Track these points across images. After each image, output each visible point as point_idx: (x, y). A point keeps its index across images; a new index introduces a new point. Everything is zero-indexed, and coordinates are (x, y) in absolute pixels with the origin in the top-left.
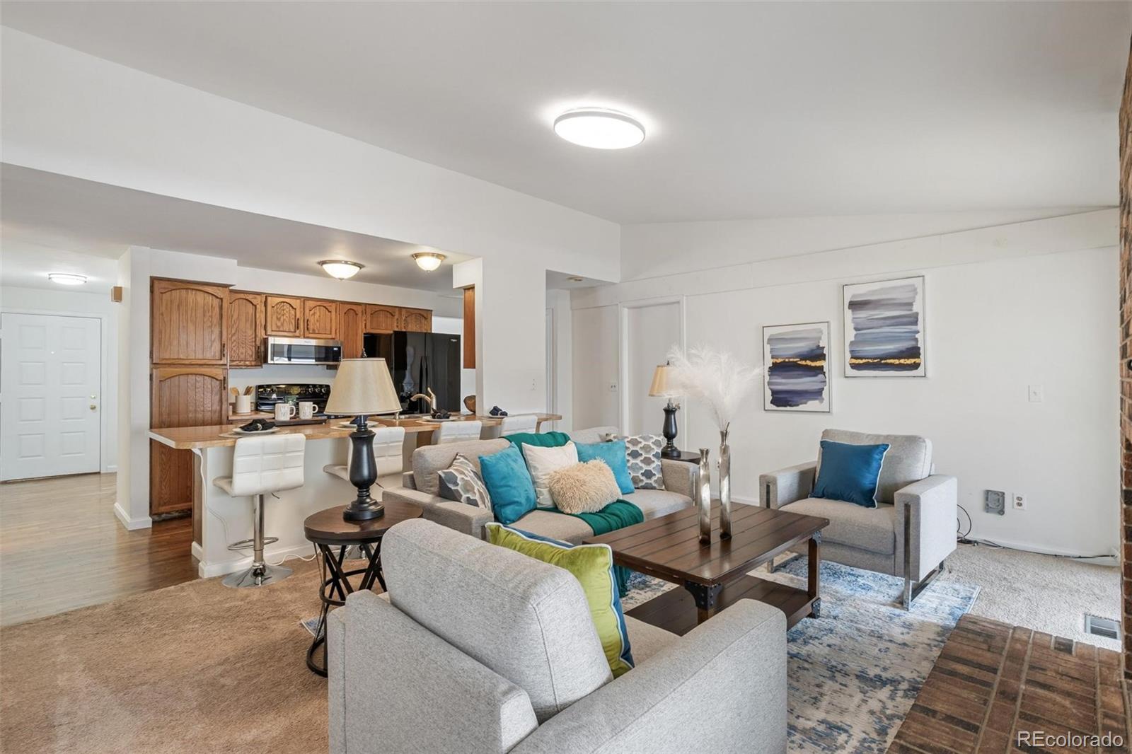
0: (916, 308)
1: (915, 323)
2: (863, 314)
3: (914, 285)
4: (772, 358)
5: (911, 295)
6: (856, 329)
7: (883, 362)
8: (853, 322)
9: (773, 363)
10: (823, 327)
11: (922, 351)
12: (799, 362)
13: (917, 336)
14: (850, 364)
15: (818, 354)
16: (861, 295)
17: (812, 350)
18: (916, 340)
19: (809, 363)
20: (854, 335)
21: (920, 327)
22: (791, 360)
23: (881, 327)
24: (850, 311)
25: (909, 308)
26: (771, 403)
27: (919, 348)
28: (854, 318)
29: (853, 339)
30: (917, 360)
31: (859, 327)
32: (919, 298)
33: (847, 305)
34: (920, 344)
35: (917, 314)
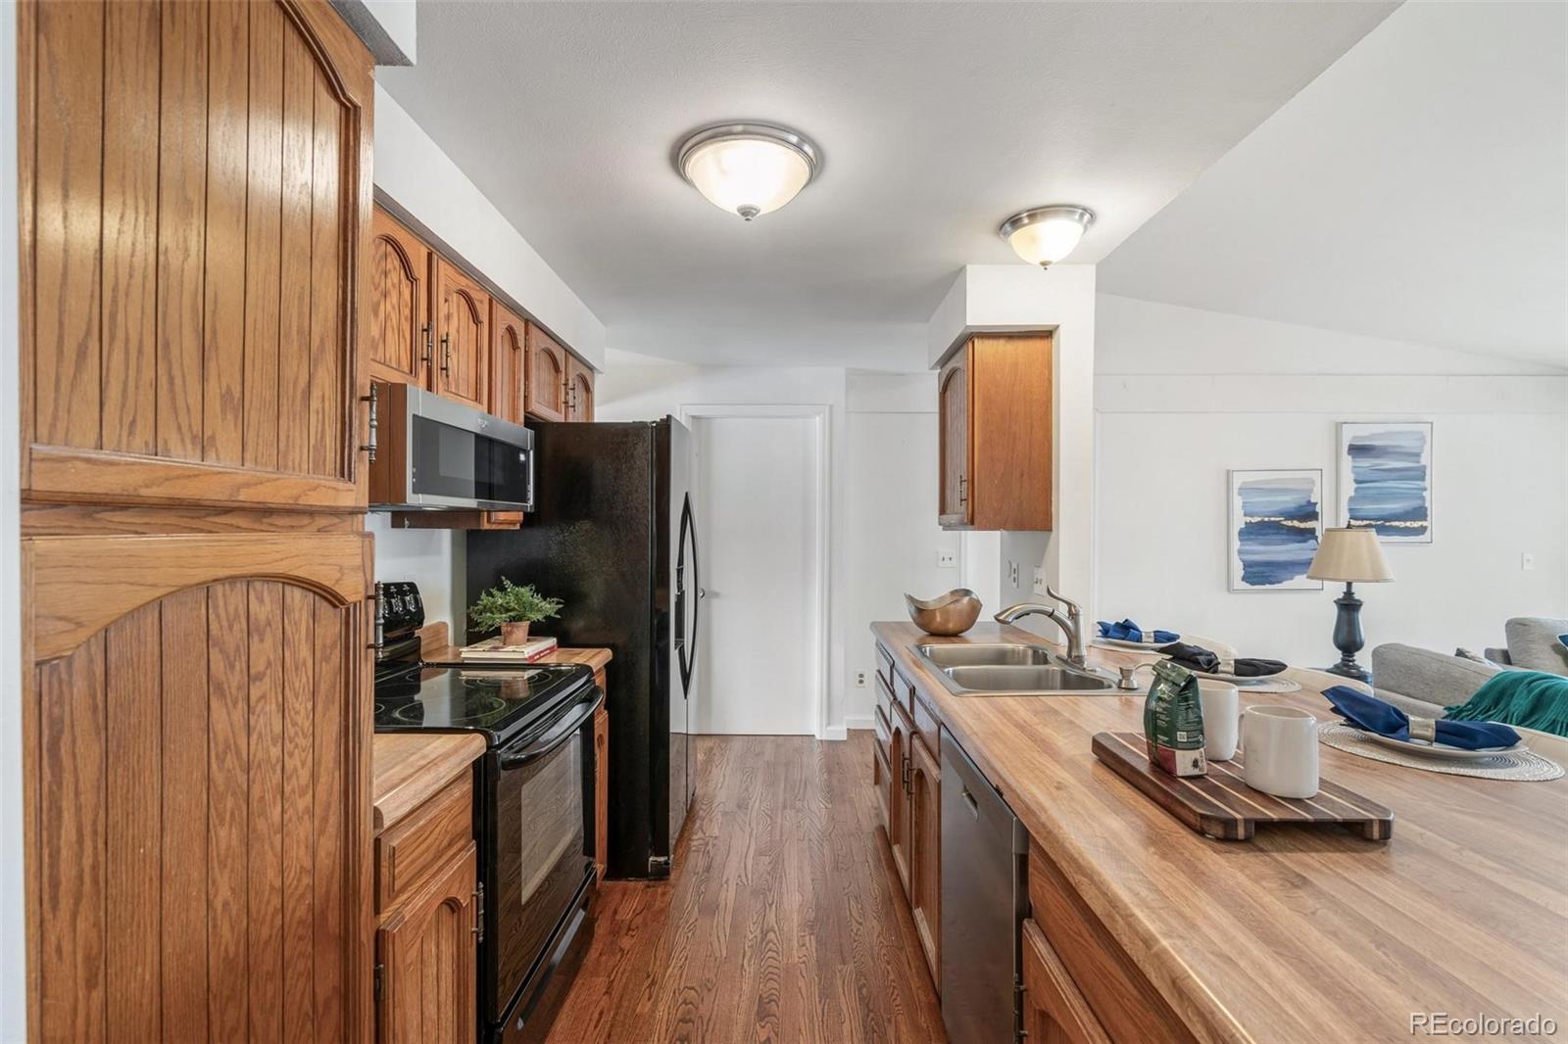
0: (1424, 460)
1: (1422, 478)
2: (1366, 463)
3: (1421, 433)
4: (1245, 515)
5: (1418, 443)
6: (1357, 481)
7: (1387, 524)
8: (1354, 472)
9: (1246, 523)
10: (1316, 476)
11: (1429, 512)
12: (1285, 523)
13: (1425, 494)
15: (1309, 513)
16: (1364, 438)
17: (1301, 507)
18: (1423, 499)
19: (1296, 523)
20: (1353, 489)
21: (1427, 484)
22: (1273, 519)
23: (1385, 480)
24: (1350, 457)
25: (1416, 459)
26: (1243, 579)
27: (1426, 509)
28: (1354, 467)
29: (1353, 494)
30: (1425, 524)
31: (1360, 479)
32: (1427, 447)
33: (1345, 449)
34: (1427, 505)
35: (1424, 467)
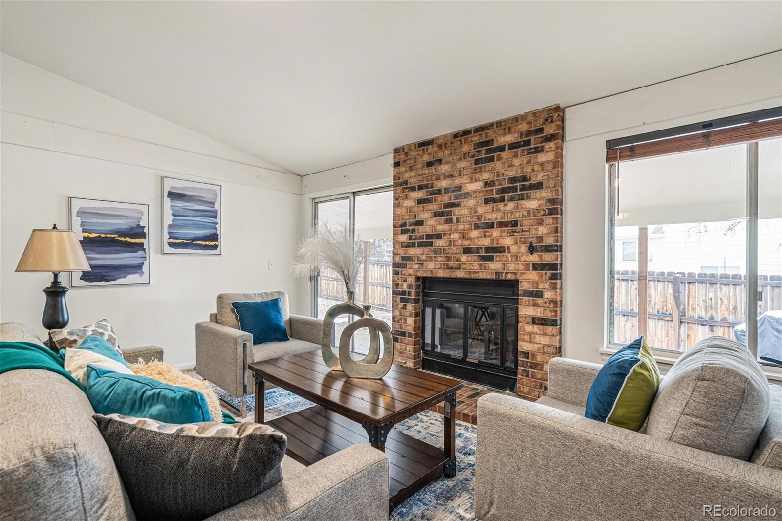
0: (217, 207)
1: (216, 217)
2: (180, 204)
3: (215, 191)
4: (83, 232)
5: (213, 197)
6: (174, 215)
7: (194, 242)
8: (172, 209)
9: (84, 237)
10: (144, 209)
11: (219, 237)
12: (118, 238)
13: (217, 226)
14: (168, 243)
15: (138, 232)
16: (179, 188)
17: (132, 228)
18: (216, 229)
19: (128, 239)
20: (171, 220)
21: (218, 220)
22: (108, 235)
23: (193, 216)
24: (169, 199)
25: (212, 205)
26: (81, 278)
27: (218, 235)
28: (172, 206)
29: (171, 223)
30: (217, 243)
31: (177, 214)
32: (218, 199)
33: (166, 194)
34: (218, 232)
35: (217, 211)
